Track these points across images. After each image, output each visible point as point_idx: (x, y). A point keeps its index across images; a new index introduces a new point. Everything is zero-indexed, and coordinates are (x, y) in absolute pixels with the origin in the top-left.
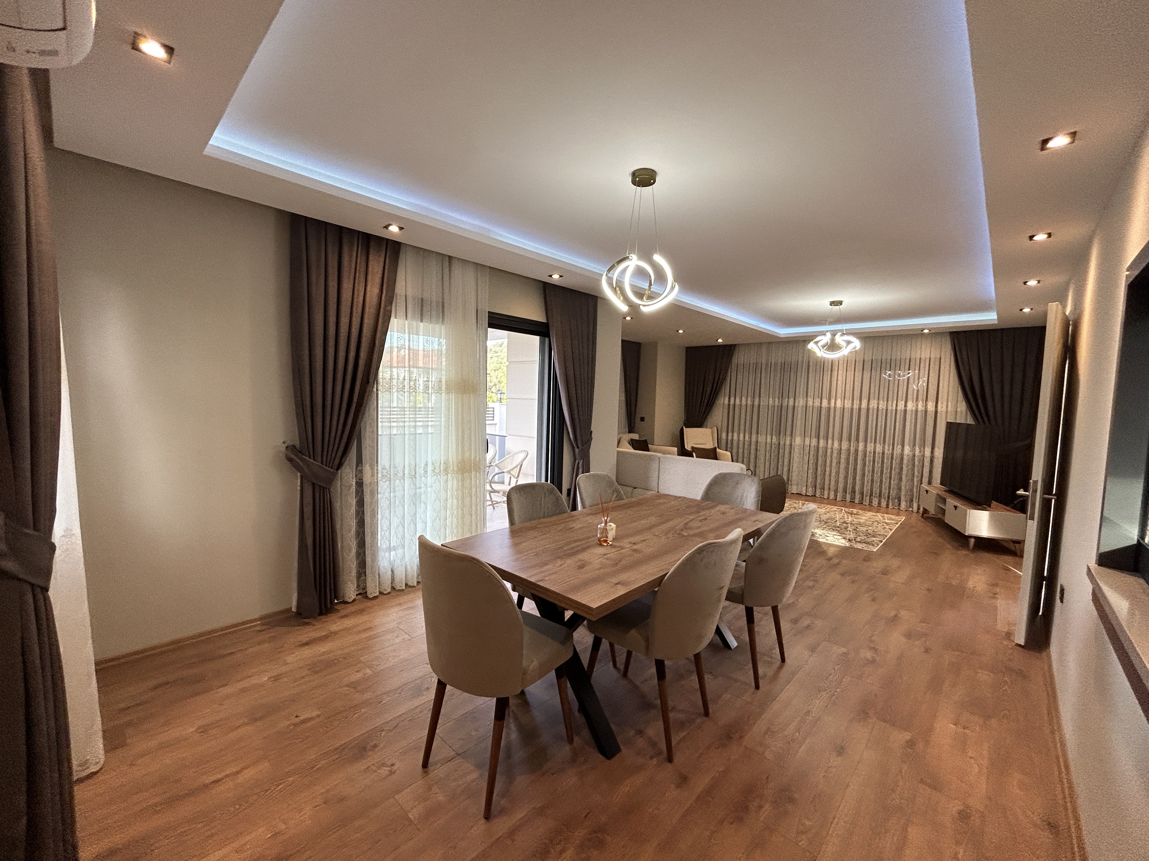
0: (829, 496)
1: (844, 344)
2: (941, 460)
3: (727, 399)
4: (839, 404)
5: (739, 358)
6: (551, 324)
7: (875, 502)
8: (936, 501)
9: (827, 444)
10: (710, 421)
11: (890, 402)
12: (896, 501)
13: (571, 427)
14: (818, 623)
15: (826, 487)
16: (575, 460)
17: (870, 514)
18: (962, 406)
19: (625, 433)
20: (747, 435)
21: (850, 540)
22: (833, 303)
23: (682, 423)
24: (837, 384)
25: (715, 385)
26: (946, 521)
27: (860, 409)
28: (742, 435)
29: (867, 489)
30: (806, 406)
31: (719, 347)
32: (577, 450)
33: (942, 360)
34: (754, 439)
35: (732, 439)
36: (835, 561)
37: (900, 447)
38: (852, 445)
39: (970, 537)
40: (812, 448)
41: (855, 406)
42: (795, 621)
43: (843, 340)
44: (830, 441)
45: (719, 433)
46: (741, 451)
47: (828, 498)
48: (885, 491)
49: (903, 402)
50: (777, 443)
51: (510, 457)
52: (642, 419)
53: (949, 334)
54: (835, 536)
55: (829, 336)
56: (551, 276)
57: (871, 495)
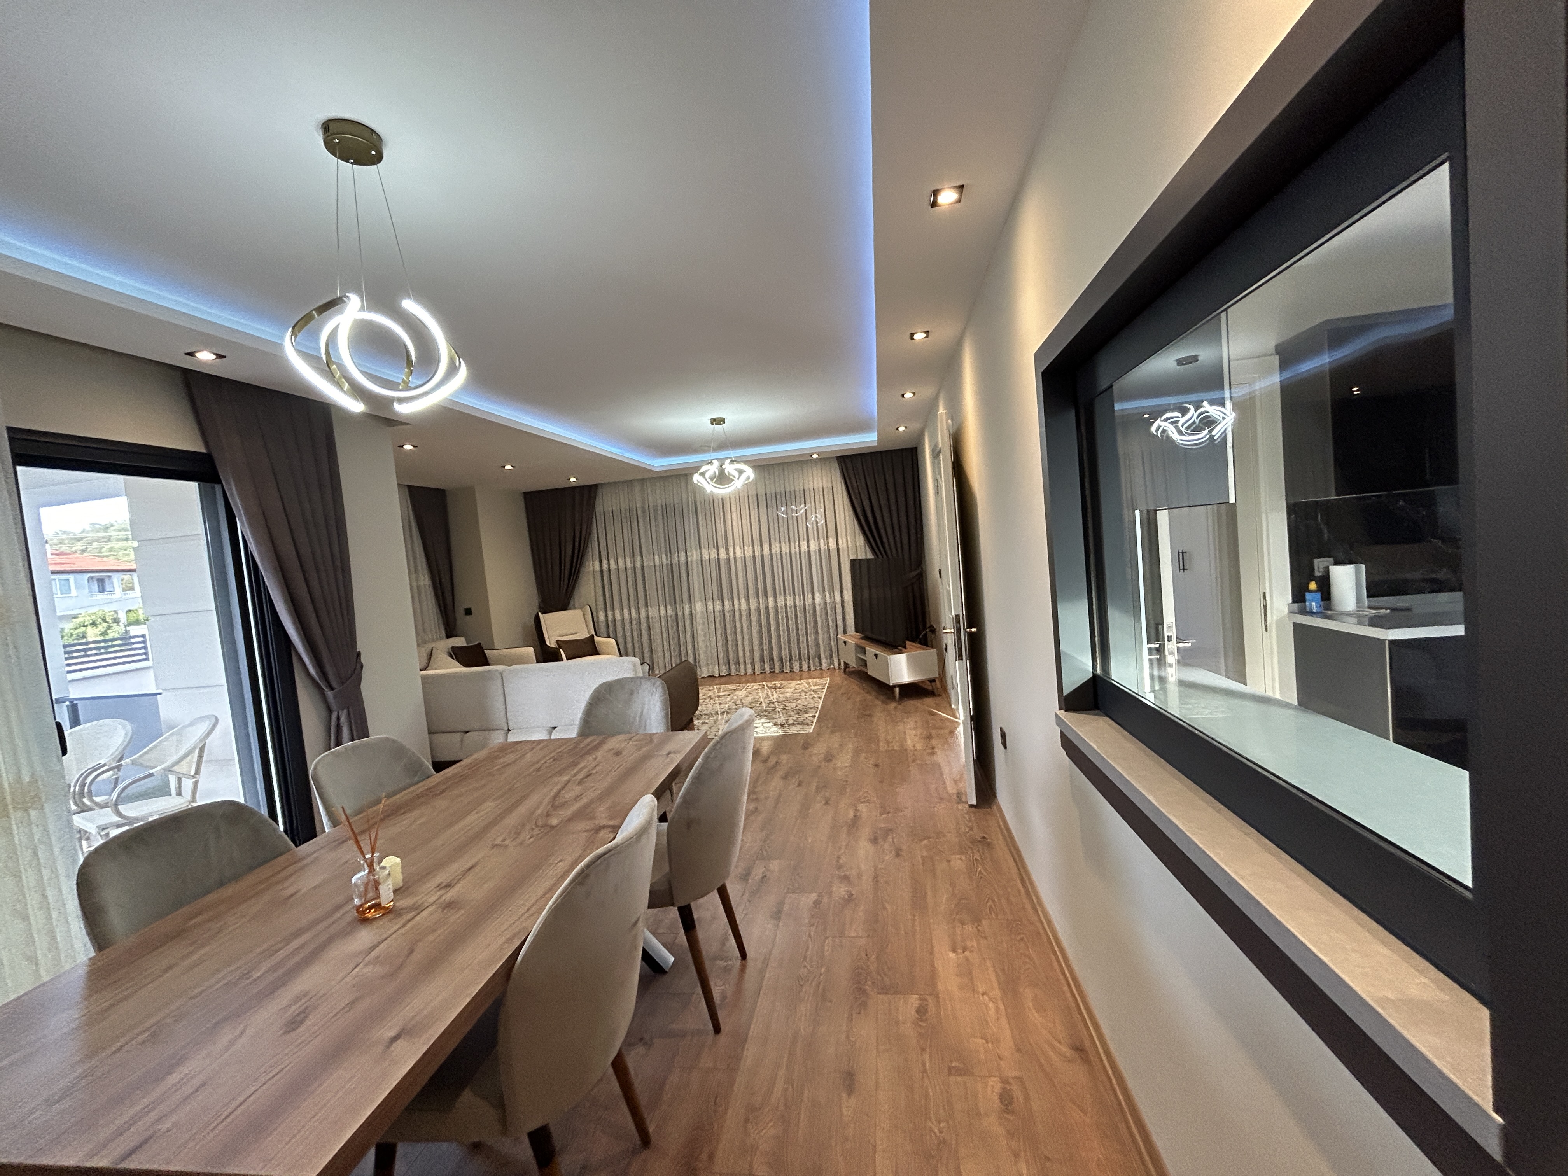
0: (746, 670)
1: (736, 474)
2: (851, 603)
3: (597, 564)
4: (739, 553)
5: (605, 504)
6: (215, 455)
7: (796, 668)
8: (856, 652)
9: (733, 605)
10: (577, 599)
11: (792, 544)
12: (817, 659)
13: (308, 654)
14: (775, 865)
15: (741, 660)
16: (330, 711)
17: (794, 683)
18: (861, 540)
19: (441, 639)
20: (633, 611)
21: (782, 726)
22: (714, 421)
23: (536, 610)
24: (732, 526)
25: (577, 544)
26: (869, 673)
27: (762, 556)
28: (626, 611)
29: (785, 653)
30: (702, 561)
31: (574, 489)
32: (330, 694)
33: (835, 490)
34: (643, 614)
35: (614, 620)
36: (772, 761)
37: (810, 596)
38: (761, 602)
39: (895, 686)
40: (717, 614)
41: (756, 554)
42: (745, 877)
43: (735, 469)
44: (736, 602)
45: (595, 614)
46: (628, 634)
47: (746, 674)
48: (804, 651)
49: (805, 543)
50: (673, 614)
51: (172, 734)
52: (468, 612)
53: (835, 459)
54: (765, 725)
55: (716, 463)
56: (191, 354)
57: (791, 659)
